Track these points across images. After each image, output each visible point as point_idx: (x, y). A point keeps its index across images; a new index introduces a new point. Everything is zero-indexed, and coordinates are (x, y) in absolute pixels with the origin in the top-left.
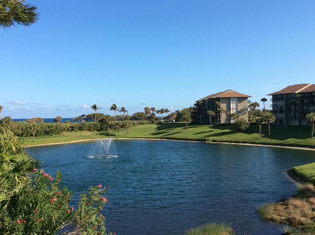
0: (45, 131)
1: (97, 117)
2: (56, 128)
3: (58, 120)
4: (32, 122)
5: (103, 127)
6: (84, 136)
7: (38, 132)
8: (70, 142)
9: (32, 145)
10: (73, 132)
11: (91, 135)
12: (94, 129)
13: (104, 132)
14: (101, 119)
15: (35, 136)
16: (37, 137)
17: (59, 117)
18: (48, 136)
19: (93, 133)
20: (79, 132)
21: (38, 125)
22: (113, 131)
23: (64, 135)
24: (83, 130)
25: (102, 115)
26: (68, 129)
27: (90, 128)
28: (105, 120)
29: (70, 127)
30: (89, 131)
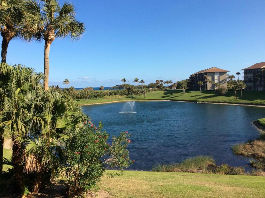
0: (94, 95)
1: (126, 87)
2: (101, 94)
3: (102, 89)
4: (86, 90)
5: (129, 93)
6: (118, 99)
7: (90, 96)
8: (109, 103)
9: (87, 104)
10: (111, 96)
11: (122, 98)
12: (124, 94)
13: (130, 96)
14: (128, 87)
15: (88, 98)
16: (89, 99)
17: (102, 87)
18: (96, 99)
19: (123, 96)
20: (115, 96)
21: (90, 92)
22: (136, 95)
23: (105, 98)
24: (117, 95)
25: (129, 85)
26: (108, 94)
27: (121, 93)
28: (131, 88)
29: (109, 93)
30: (121, 95)
